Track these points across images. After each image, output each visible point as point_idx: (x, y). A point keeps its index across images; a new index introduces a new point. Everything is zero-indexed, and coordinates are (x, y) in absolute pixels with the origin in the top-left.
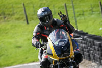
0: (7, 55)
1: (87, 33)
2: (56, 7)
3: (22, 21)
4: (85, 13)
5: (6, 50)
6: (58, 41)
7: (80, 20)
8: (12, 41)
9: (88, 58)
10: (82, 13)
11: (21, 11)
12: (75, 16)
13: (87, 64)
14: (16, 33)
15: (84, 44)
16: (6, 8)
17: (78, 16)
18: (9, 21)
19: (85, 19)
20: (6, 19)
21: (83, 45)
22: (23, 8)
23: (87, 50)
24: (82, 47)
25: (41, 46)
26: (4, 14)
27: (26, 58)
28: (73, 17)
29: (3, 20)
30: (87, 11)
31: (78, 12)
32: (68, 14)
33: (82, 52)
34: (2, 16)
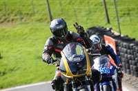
0: (25, 69)
1: (134, 39)
2: (92, 4)
3: (45, 23)
4: (131, 12)
5: (23, 62)
6: (73, 56)
7: (124, 21)
8: (32, 50)
9: (135, 72)
10: (127, 12)
11: (43, 10)
12: (117, 17)
13: (134, 81)
14: (37, 39)
15: (130, 54)
16: (24, 6)
17: (121, 17)
18: (27, 24)
19: (131, 20)
20: (23, 20)
21: (129, 56)
22: (47, 6)
23: (133, 61)
24: (127, 58)
26: (21, 14)
27: (51, 73)
28: (114, 18)
29: (19, 22)
30: (134, 9)
31: (121, 11)
32: (109, 13)
33: (127, 65)
34: (18, 17)
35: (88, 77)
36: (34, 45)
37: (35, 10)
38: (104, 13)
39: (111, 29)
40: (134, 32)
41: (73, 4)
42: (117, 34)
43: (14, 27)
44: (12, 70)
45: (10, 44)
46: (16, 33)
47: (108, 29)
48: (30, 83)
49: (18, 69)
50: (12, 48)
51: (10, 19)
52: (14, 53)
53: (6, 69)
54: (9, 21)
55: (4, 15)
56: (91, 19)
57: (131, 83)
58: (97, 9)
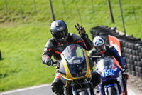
0: (27, 71)
1: (139, 39)
2: (95, 3)
3: (47, 23)
4: (136, 11)
5: (25, 63)
6: (73, 58)
7: (129, 21)
9: (141, 74)
10: (131, 11)
12: (122, 16)
14: (39, 40)
15: (135, 55)
16: (25, 4)
17: (126, 16)
18: (29, 23)
19: (136, 19)
20: (25, 20)
21: (134, 57)
22: (49, 4)
23: (139, 62)
24: (132, 59)
25: (54, 63)
26: (23, 13)
27: (54, 75)
28: (119, 17)
29: (21, 21)
30: (139, 8)
31: (125, 10)
32: (113, 12)
33: (132, 66)
34: (20, 16)
35: (88, 79)
36: (36, 45)
37: (38, 9)
38: (109, 12)
39: (115, 28)
40: (139, 31)
41: (77, 2)
42: (121, 33)
44: (14, 72)
45: (11, 44)
46: (17, 33)
47: (112, 29)
48: (32, 86)
49: (21, 70)
50: (13, 49)
51: (12, 19)
52: (15, 54)
53: (7, 71)
54: (10, 21)
55: (6, 15)
56: (95, 19)
57: (136, 85)
58: (101, 7)
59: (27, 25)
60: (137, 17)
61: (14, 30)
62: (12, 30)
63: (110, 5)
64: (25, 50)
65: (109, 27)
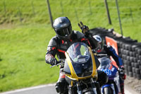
0: (25, 72)
1: (136, 41)
2: (93, 5)
3: (46, 24)
4: (133, 13)
5: (23, 64)
7: (126, 23)
8: (32, 52)
9: (137, 75)
10: (129, 13)
11: (43, 11)
12: (119, 17)
13: (136, 84)
14: (37, 41)
15: (132, 56)
16: (24, 6)
17: (123, 18)
18: (27, 24)
19: (133, 21)
20: (23, 21)
21: (131, 58)
22: (47, 6)
23: (135, 64)
24: (129, 60)
26: (21, 14)
27: (51, 76)
28: (116, 19)
29: (19, 23)
30: (136, 10)
31: (123, 12)
32: (110, 14)
33: (129, 67)
34: (18, 18)
35: (94, 79)
36: (34, 47)
37: (36, 11)
38: (106, 14)
39: (113, 30)
40: (136, 33)
41: (74, 4)
42: (118, 35)
43: (14, 29)
44: (12, 73)
45: (9, 45)
46: (15, 35)
47: (109, 30)
48: (30, 86)
49: (18, 71)
50: (11, 50)
51: (10, 20)
53: (5, 72)
54: (8, 22)
55: (4, 16)
56: (92, 20)
57: (133, 86)
58: (98, 9)
59: (25, 26)
60: (134, 18)
61: (12, 31)
62: (10, 32)
63: (107, 7)
64: (24, 51)
65: (106, 28)
